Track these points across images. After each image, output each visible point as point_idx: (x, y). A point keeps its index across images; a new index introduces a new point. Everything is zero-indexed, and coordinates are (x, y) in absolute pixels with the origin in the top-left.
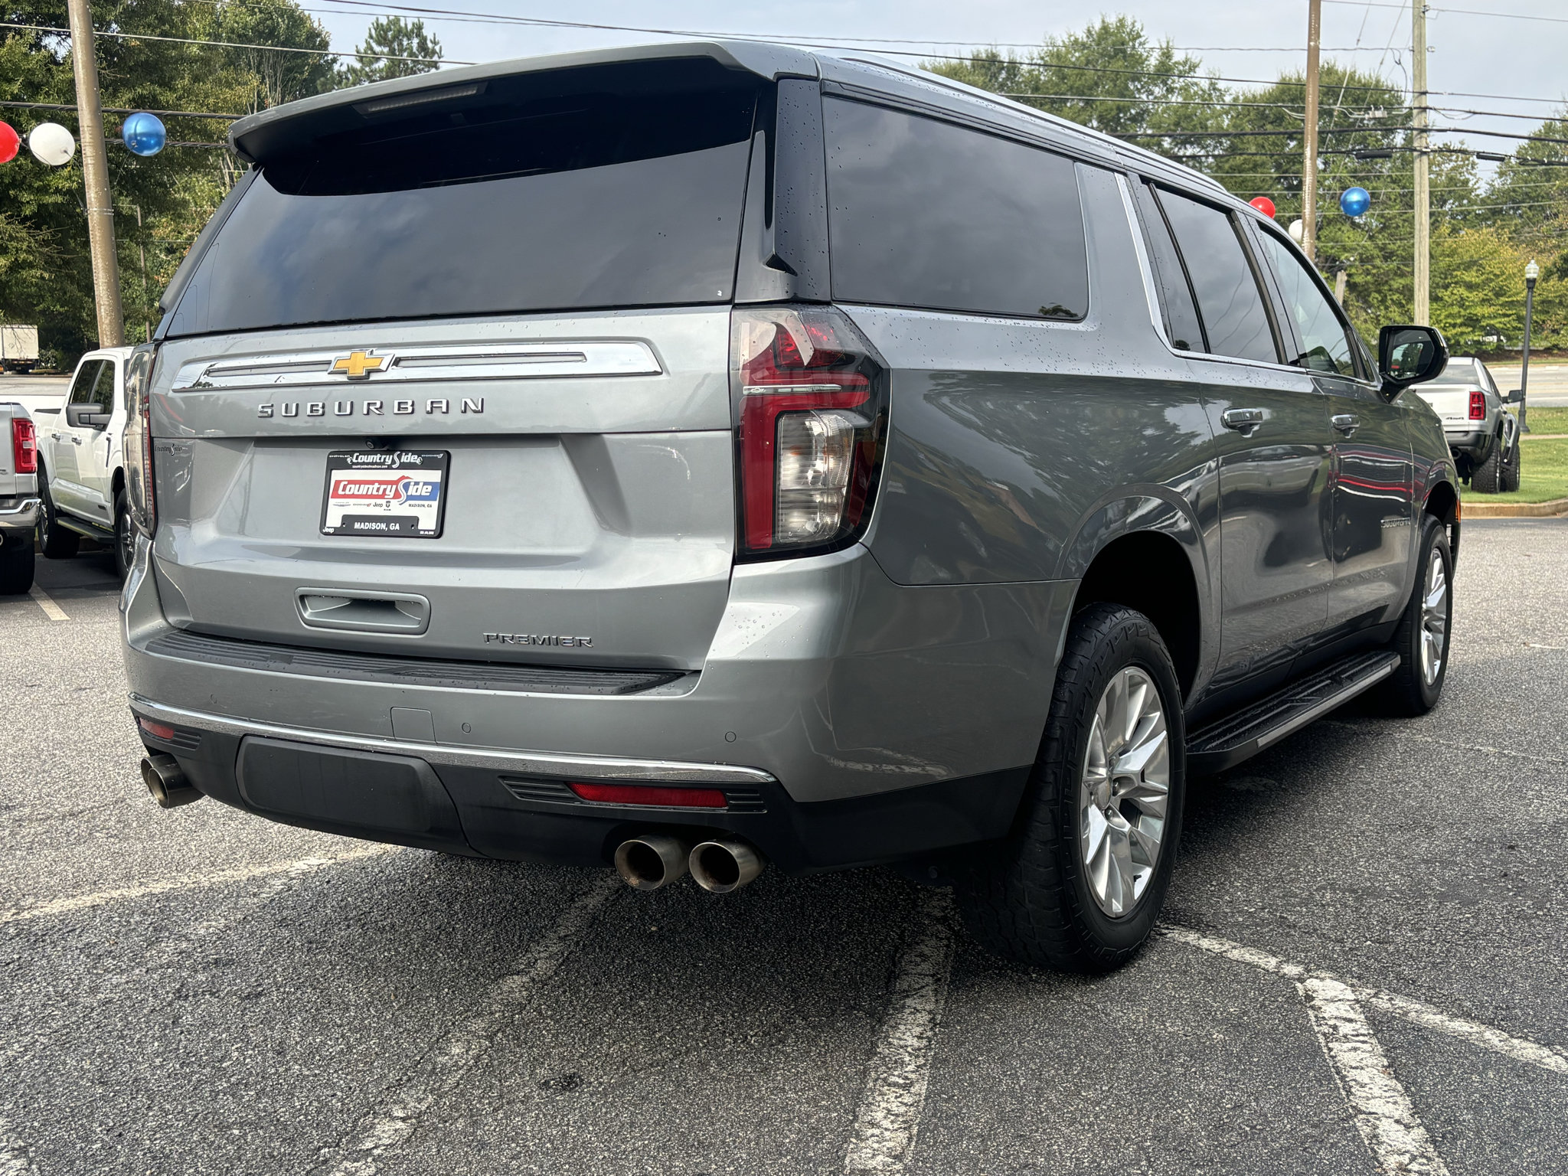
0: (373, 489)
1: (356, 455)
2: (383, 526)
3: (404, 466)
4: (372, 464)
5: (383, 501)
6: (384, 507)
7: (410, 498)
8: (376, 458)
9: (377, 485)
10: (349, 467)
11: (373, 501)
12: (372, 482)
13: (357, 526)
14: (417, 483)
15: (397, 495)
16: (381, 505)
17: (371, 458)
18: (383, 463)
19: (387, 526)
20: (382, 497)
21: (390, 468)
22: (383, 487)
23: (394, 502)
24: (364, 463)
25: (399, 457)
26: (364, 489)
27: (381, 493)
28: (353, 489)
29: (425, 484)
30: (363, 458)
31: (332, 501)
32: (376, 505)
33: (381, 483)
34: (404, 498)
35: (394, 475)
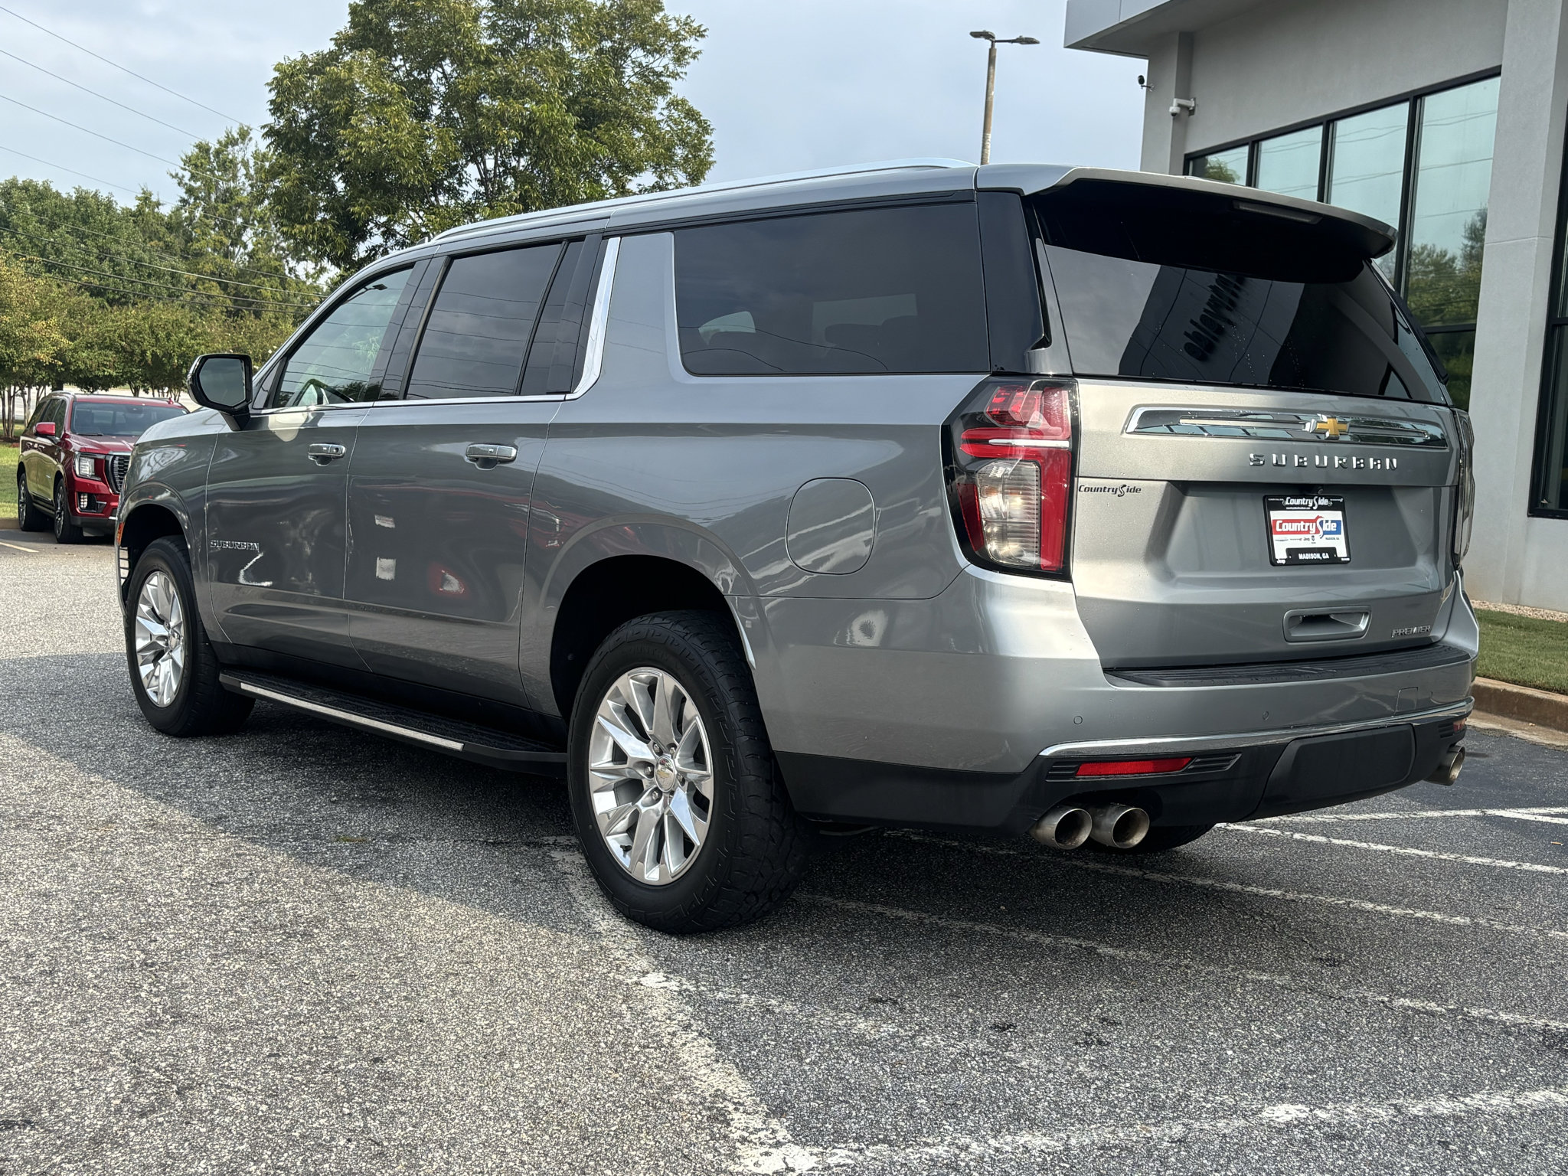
0: (1300, 526)
1: (1288, 498)
2: (1318, 556)
3: (1321, 508)
4: (1300, 506)
5: (1309, 536)
6: (1311, 541)
7: (1325, 533)
8: (1302, 501)
9: (1302, 523)
10: (1283, 508)
11: (1303, 536)
12: (1299, 521)
13: (1301, 557)
14: (1327, 521)
15: (1317, 531)
16: (1308, 539)
17: (1298, 502)
18: (1307, 506)
19: (1321, 556)
20: (1308, 532)
21: (1312, 509)
22: (1307, 524)
23: (1317, 536)
24: (1294, 506)
25: (1317, 500)
26: (1295, 527)
27: (1306, 529)
28: (1287, 527)
29: (1332, 522)
30: (1294, 502)
31: (1275, 537)
32: (1305, 539)
33: (1306, 521)
34: (1321, 533)
35: (1312, 515)
